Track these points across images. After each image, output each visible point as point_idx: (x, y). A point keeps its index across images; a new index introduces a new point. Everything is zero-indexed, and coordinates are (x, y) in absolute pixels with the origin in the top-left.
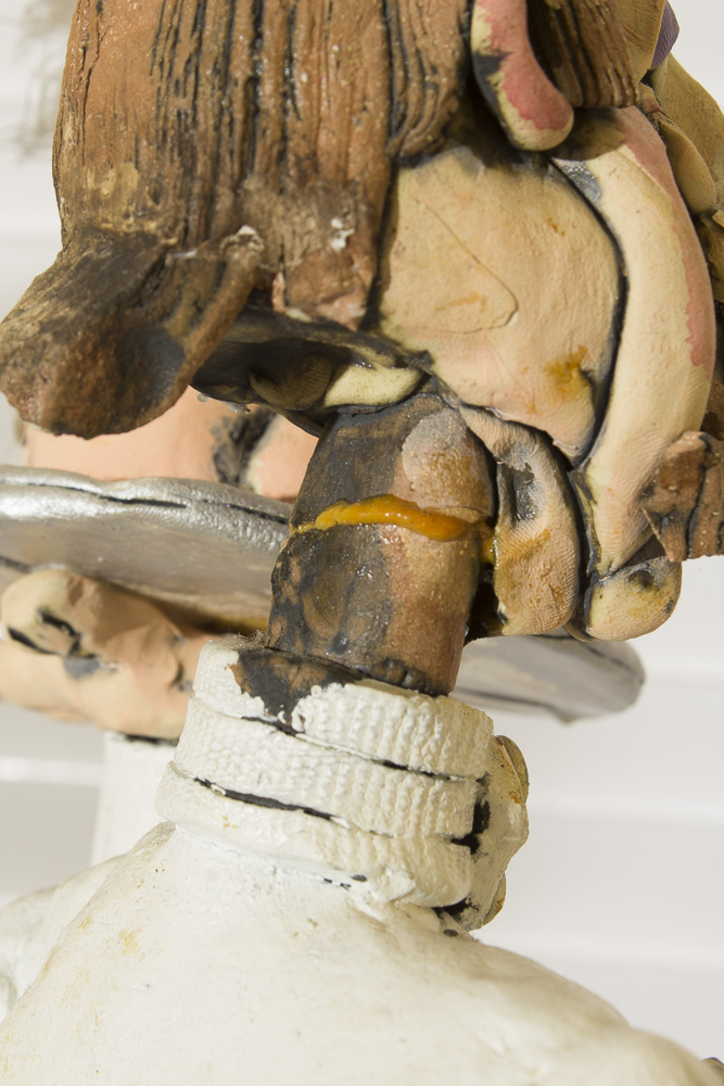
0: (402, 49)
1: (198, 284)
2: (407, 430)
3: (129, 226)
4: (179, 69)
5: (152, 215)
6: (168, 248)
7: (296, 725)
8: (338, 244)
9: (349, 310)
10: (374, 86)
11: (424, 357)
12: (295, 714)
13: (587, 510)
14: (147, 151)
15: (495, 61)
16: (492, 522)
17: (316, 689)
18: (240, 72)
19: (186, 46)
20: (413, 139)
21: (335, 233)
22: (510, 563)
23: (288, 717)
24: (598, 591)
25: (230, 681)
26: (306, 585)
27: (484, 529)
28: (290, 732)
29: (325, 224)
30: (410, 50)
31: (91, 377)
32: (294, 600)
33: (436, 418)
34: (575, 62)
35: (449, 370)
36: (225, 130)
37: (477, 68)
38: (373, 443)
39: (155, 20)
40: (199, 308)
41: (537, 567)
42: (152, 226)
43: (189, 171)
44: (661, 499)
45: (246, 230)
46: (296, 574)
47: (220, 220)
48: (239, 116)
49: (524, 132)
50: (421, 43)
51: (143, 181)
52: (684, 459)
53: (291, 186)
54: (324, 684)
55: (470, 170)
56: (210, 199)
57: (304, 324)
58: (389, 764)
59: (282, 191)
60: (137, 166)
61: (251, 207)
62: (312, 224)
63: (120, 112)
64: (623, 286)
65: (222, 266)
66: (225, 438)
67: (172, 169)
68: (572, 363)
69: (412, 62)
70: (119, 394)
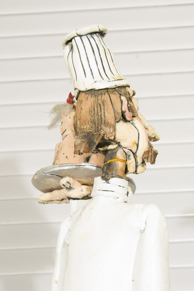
0: (115, 111)
1: (97, 136)
2: (117, 151)
3: (89, 131)
4: (92, 115)
5: (91, 130)
6: (93, 133)
7: (109, 182)
8: (111, 131)
9: (112, 138)
10: (113, 115)
11: (119, 143)
12: (109, 181)
13: (136, 158)
14: (90, 123)
15: (125, 112)
16: (127, 160)
17: (111, 178)
18: (100, 114)
19: (93, 112)
20: (117, 120)
21: (111, 130)
22: (129, 165)
23: (108, 182)
24: (138, 168)
25: (101, 179)
26: (107, 169)
27: (126, 161)
28: (109, 183)
29: (110, 129)
30: (116, 111)
31: (87, 146)
32: (106, 171)
33: (120, 149)
34: (132, 111)
35: (122, 144)
36: (99, 120)
37: (123, 113)
38: (113, 153)
39: (89, 110)
40: (97, 139)
41: (132, 164)
42: (91, 131)
43: (95, 125)
44: (145, 156)
45: (102, 130)
46: (105, 168)
47: (99, 129)
48: (100, 119)
49: (128, 119)
50: (117, 110)
51: (90, 126)
52: (147, 151)
53: (106, 125)
54: (112, 178)
55: (123, 123)
56: (98, 127)
57: (107, 140)
58: (119, 186)
59: (105, 126)
60: (89, 125)
61: (102, 128)
62: (109, 129)
63: (86, 120)
64: (139, 134)
65: (100, 134)
66: (85, 160)
67: (93, 125)
68: (135, 142)
69: (117, 112)
70: (89, 148)
